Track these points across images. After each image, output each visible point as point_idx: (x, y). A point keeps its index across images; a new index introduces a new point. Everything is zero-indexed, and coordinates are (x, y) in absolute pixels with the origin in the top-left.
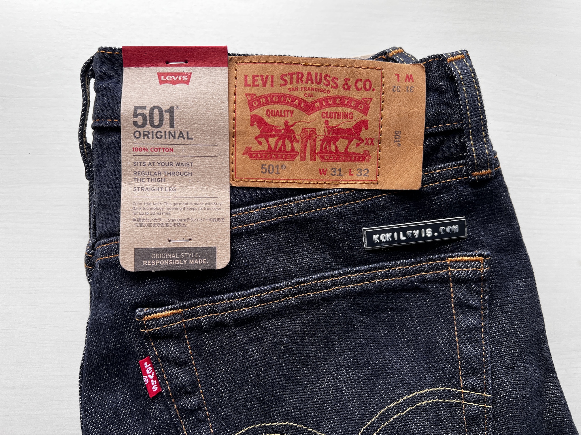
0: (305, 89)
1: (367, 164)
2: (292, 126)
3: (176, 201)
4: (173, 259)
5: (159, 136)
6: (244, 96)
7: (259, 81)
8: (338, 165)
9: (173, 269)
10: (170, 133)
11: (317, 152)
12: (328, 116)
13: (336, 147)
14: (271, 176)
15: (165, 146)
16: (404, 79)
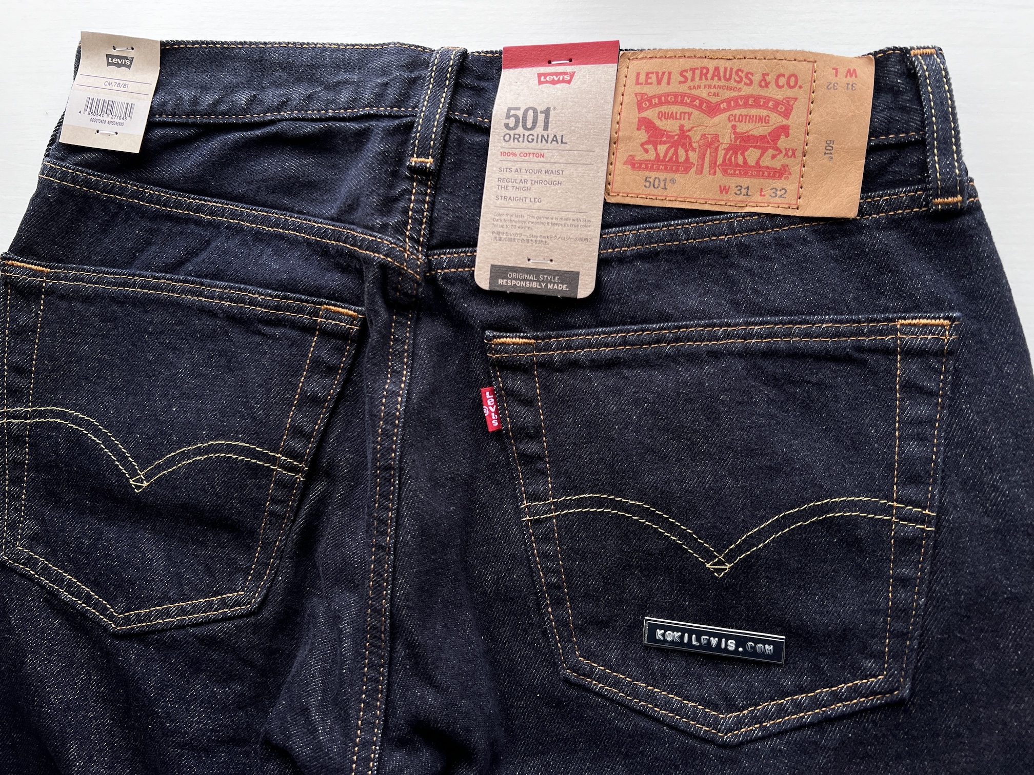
0: (710, 87)
1: (785, 182)
2: (689, 130)
3: (541, 214)
4: (530, 281)
5: (530, 140)
6: (634, 95)
7: (654, 78)
8: (745, 182)
9: (530, 292)
10: (543, 136)
11: (718, 163)
12: (737, 120)
13: (744, 158)
14: (655, 191)
15: (536, 151)
16: (845, 74)
